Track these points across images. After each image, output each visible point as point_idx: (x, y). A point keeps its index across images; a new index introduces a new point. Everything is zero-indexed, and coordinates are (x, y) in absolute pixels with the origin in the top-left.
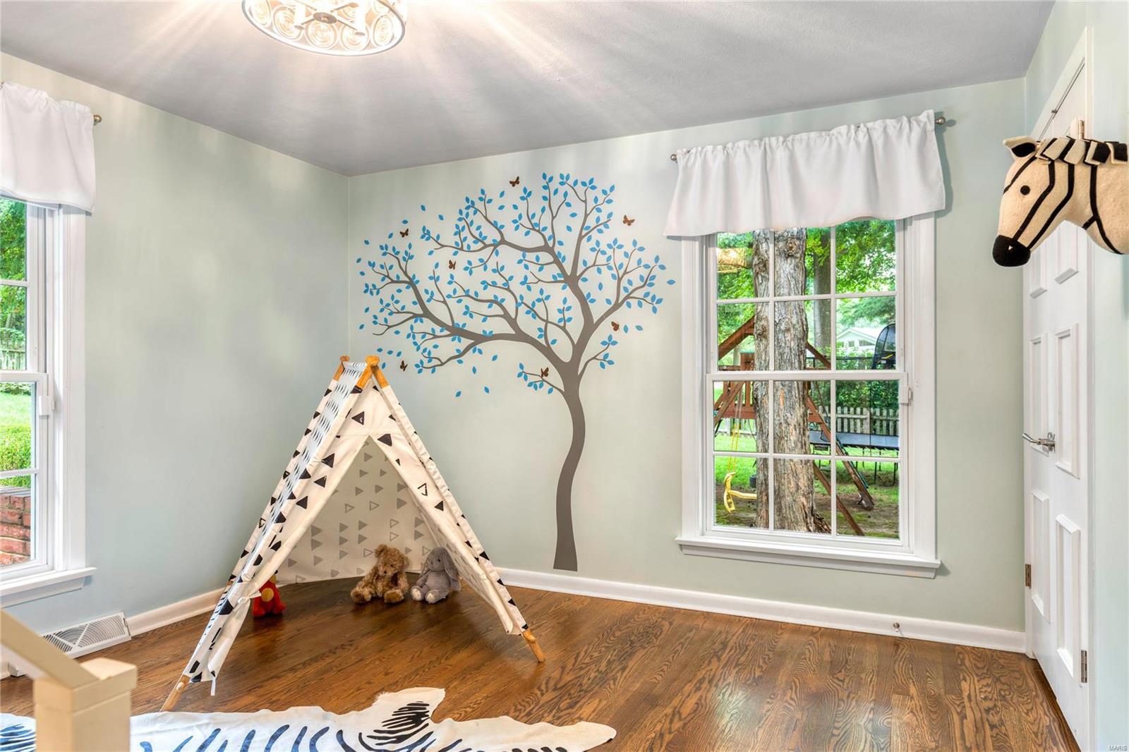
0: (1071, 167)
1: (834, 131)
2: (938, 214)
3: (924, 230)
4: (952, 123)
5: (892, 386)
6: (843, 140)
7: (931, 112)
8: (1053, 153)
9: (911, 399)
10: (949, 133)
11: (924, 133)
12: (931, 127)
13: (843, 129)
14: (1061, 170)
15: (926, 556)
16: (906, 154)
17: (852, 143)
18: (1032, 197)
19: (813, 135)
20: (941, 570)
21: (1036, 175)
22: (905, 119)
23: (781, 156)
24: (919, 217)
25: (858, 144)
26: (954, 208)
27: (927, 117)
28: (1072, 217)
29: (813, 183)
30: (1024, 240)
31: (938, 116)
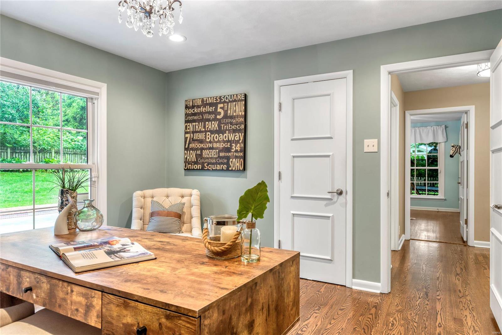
0: (457, 149)
1: (428, 127)
2: (445, 142)
3: (443, 144)
4: (448, 127)
5: (437, 170)
6: (429, 129)
7: (444, 126)
8: (456, 147)
9: (440, 172)
10: (447, 129)
11: (443, 129)
12: (444, 128)
13: (429, 127)
14: (456, 149)
15: (443, 197)
16: (440, 132)
17: (431, 130)
18: (454, 151)
19: (424, 128)
20: (445, 200)
21: (454, 149)
22: (440, 126)
23: (418, 131)
24: (442, 142)
25: (432, 130)
26: (448, 141)
27: (443, 126)
28: (458, 153)
29: (424, 136)
30: (453, 155)
31: (445, 126)
